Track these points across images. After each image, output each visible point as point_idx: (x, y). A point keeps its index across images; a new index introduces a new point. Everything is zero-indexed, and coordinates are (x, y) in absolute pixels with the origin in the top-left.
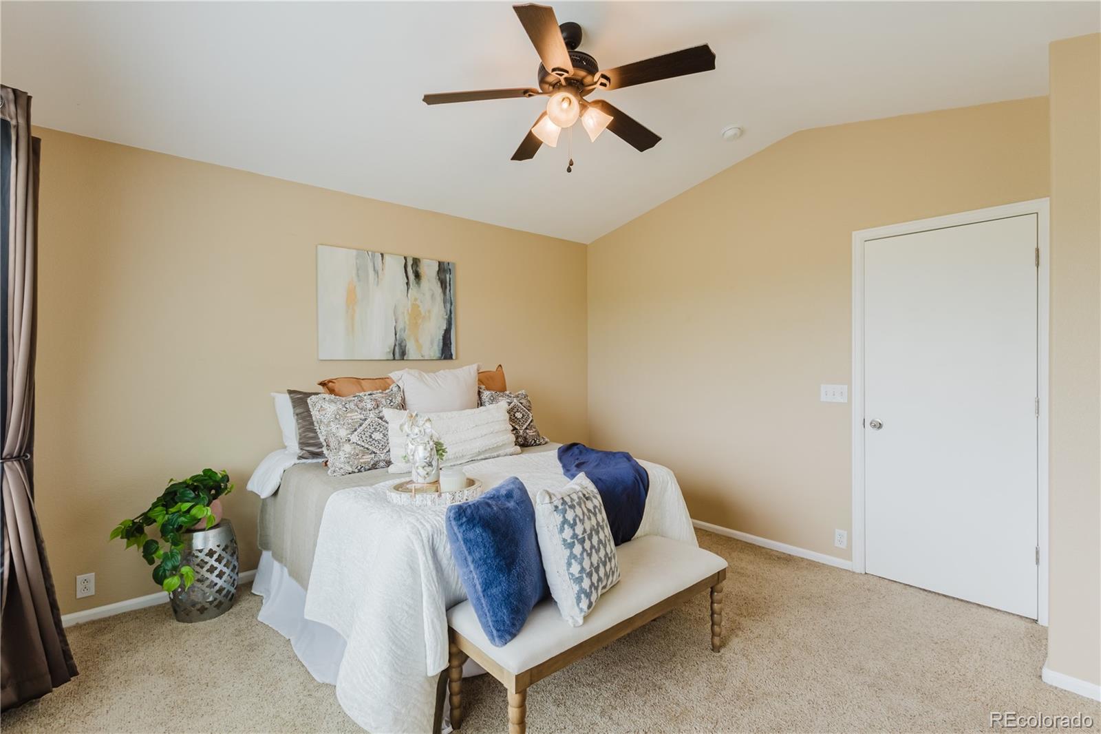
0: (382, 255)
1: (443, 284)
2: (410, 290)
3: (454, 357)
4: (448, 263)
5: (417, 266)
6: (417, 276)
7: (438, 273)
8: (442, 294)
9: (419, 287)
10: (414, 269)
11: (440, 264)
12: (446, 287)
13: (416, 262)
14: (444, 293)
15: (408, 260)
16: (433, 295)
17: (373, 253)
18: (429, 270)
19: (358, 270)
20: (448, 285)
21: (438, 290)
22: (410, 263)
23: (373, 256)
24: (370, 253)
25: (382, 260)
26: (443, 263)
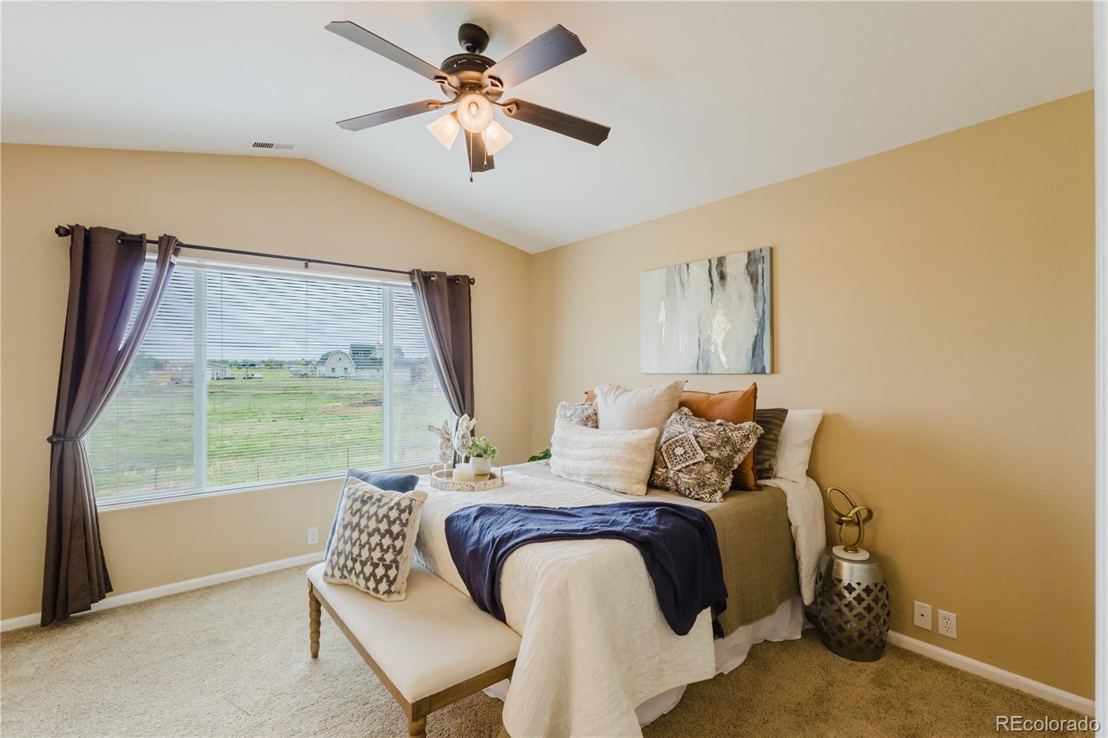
0: (687, 265)
1: (754, 278)
2: (714, 295)
3: (768, 370)
4: (761, 250)
5: (722, 266)
6: (722, 276)
7: (747, 267)
8: (752, 292)
9: (725, 289)
10: (719, 271)
11: (749, 254)
12: (757, 282)
13: (721, 261)
14: (755, 289)
15: (712, 263)
16: (740, 296)
17: (680, 265)
18: (736, 267)
19: (667, 286)
20: (760, 278)
21: (747, 287)
22: (715, 263)
23: (680, 270)
24: (677, 267)
25: (688, 270)
26: (754, 251)
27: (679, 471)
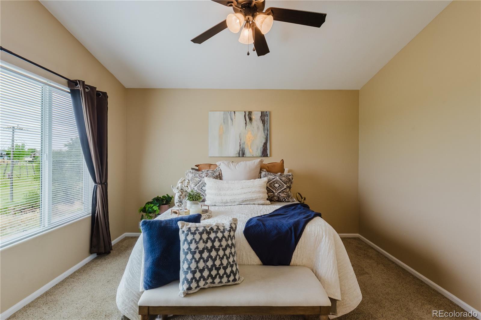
0: (234, 112)
1: (263, 122)
2: (247, 126)
3: (269, 156)
4: (266, 112)
5: (250, 115)
6: (251, 119)
7: (261, 117)
8: (263, 127)
9: (251, 124)
10: (249, 116)
11: (262, 112)
12: (265, 123)
13: (250, 113)
14: (264, 126)
15: (246, 113)
16: (258, 128)
17: (231, 112)
18: (256, 116)
19: (224, 119)
20: (266, 122)
21: (261, 125)
22: (247, 113)
23: (231, 113)
24: (229, 112)
25: (234, 114)
26: (264, 112)
27: (280, 192)
